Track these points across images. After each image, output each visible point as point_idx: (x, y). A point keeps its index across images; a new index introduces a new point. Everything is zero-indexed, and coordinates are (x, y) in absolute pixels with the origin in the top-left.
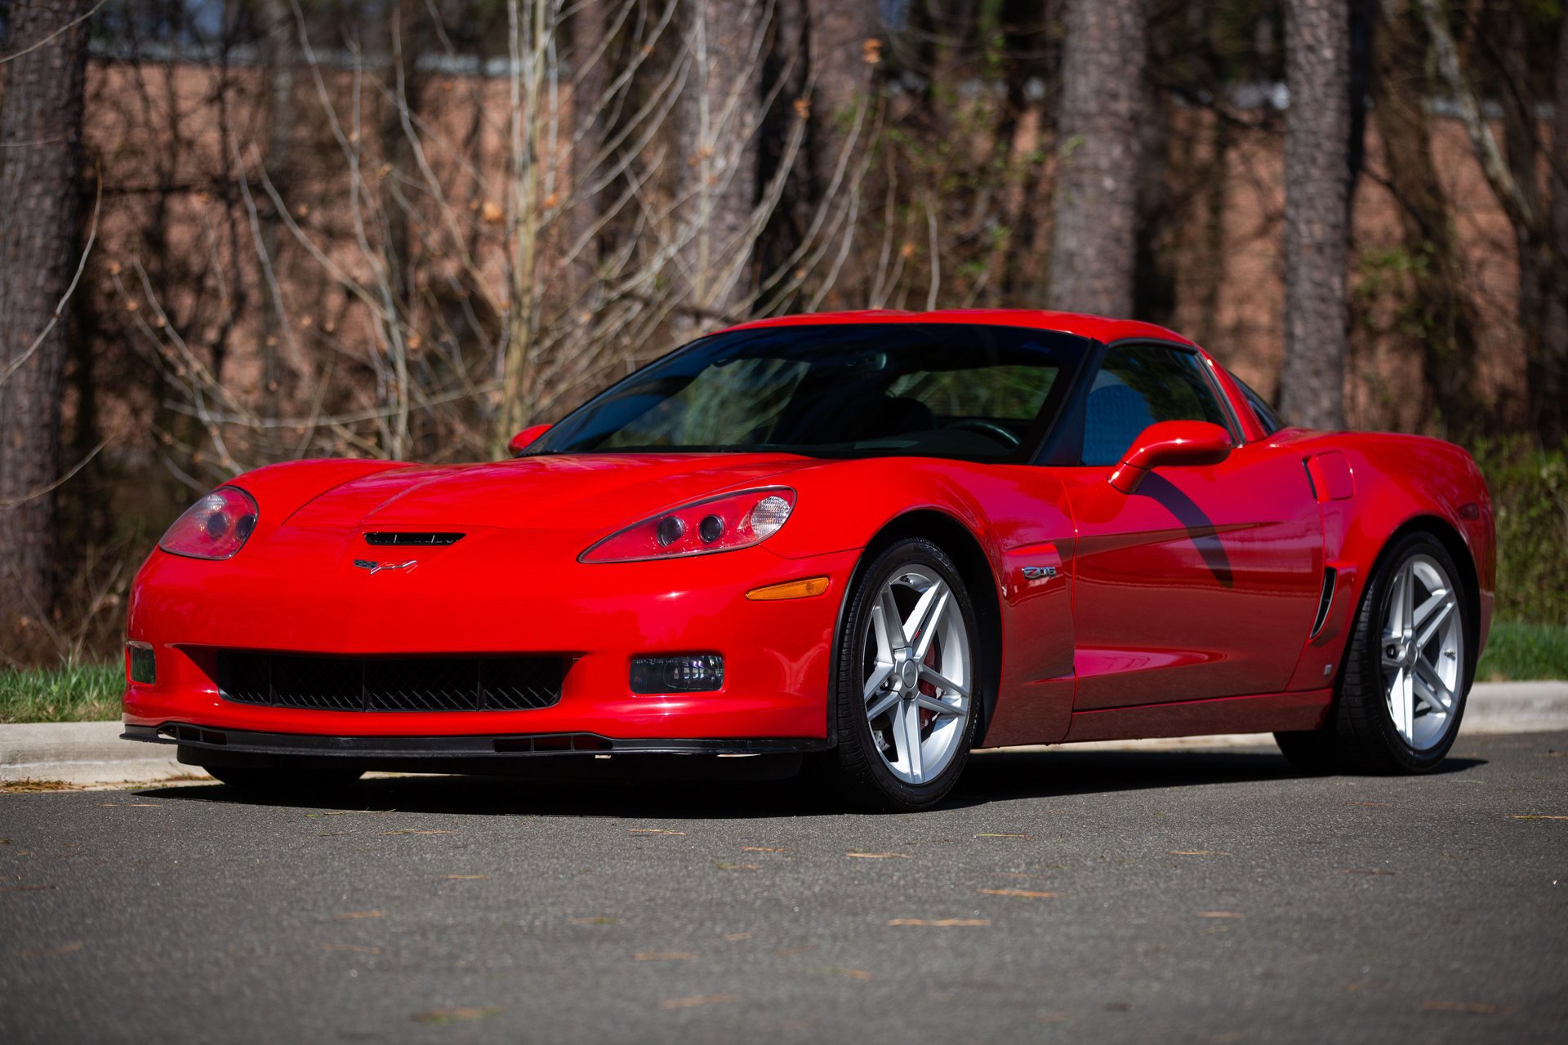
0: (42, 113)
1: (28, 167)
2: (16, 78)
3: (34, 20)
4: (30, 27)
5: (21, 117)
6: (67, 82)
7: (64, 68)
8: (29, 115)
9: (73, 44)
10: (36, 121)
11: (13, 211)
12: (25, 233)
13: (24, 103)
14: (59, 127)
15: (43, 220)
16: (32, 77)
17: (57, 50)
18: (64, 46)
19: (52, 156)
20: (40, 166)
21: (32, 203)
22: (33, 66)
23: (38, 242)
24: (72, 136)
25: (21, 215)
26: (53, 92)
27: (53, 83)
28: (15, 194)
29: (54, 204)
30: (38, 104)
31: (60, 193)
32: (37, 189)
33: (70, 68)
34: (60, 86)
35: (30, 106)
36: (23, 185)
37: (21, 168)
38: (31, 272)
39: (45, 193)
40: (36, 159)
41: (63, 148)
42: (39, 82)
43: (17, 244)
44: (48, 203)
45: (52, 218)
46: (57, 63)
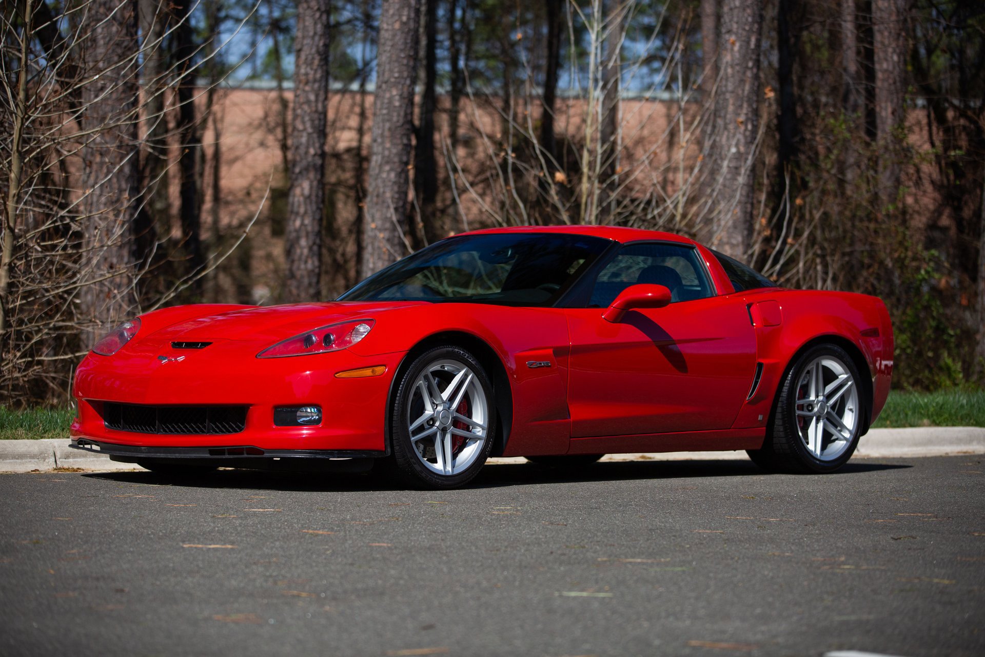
0: (390, 129)
1: (383, 157)
2: (378, 112)
3: (386, 82)
4: (384, 86)
5: (380, 132)
6: (402, 113)
7: (401, 106)
8: (383, 130)
9: (405, 94)
10: (387, 133)
11: (376, 179)
12: (381, 190)
13: (381, 125)
14: (398, 136)
15: (390, 184)
16: (385, 111)
17: (397, 98)
18: (401, 95)
19: (394, 151)
20: (389, 157)
21: (384, 175)
22: (385, 106)
23: (388, 195)
24: (405, 141)
25: (379, 182)
26: (395, 119)
27: (395, 114)
28: (377, 171)
29: (396, 176)
30: (387, 125)
31: (399, 170)
32: (387, 168)
33: (404, 106)
34: (399, 115)
35: (384, 126)
36: (381, 166)
37: (379, 157)
38: (384, 210)
39: (391, 170)
40: (386, 153)
41: (400, 147)
42: (388, 114)
43: (378, 196)
44: (393, 175)
45: (395, 183)
46: (397, 104)
